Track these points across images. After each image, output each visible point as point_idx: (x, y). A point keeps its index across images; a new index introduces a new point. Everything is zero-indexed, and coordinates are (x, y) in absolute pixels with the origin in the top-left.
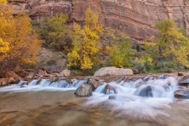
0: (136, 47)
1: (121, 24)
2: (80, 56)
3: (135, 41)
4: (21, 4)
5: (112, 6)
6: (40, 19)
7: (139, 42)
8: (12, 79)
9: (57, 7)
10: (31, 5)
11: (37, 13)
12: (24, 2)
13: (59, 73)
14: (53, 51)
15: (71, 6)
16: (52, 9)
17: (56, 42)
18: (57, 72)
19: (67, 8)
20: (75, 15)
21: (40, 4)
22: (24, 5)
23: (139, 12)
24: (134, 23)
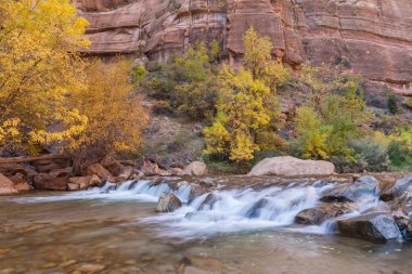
0: (386, 102)
1: (345, 49)
2: (230, 132)
3: (385, 87)
4: (130, 31)
5: (322, 8)
6: (163, 56)
7: (396, 89)
8: (95, 178)
9: (196, 28)
10: (148, 31)
11: (158, 45)
12: (136, 27)
13: (182, 168)
14: (183, 123)
15: (224, 22)
16: (186, 34)
17: (190, 104)
18: (179, 167)
19: (217, 29)
20: (232, 42)
21: (163, 28)
22: (137, 32)
23: (398, 14)
24: (382, 43)
